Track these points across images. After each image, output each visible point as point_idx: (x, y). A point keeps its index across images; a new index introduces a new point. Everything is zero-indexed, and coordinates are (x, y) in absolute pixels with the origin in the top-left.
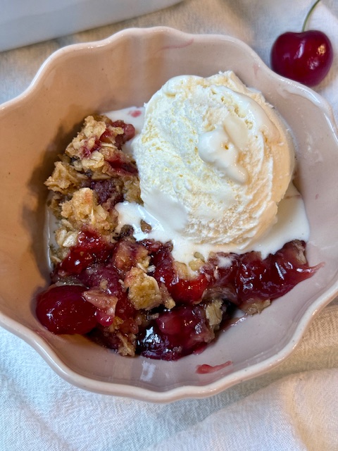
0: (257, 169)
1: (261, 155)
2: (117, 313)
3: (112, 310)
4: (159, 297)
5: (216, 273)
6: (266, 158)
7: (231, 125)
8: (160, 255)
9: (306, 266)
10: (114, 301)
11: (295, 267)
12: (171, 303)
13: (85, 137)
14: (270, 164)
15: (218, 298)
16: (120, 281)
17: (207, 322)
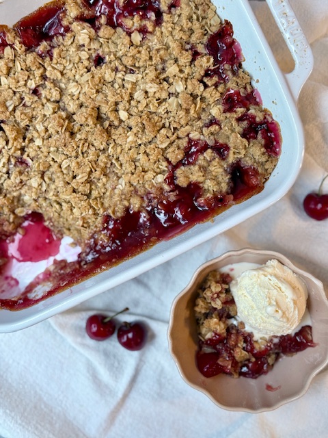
0: (291, 315)
1: (292, 310)
2: (232, 366)
3: (230, 367)
4: (248, 357)
5: (272, 346)
6: (295, 309)
7: (279, 298)
8: (248, 338)
9: (312, 341)
10: (230, 362)
11: (307, 342)
12: (253, 360)
13: (212, 292)
14: (297, 312)
15: (273, 353)
16: (232, 351)
17: (268, 364)
